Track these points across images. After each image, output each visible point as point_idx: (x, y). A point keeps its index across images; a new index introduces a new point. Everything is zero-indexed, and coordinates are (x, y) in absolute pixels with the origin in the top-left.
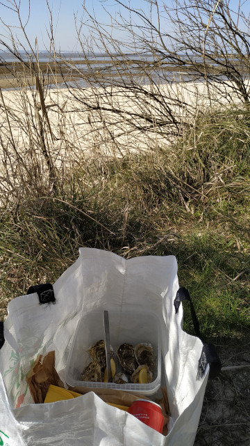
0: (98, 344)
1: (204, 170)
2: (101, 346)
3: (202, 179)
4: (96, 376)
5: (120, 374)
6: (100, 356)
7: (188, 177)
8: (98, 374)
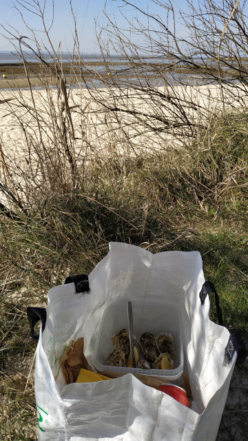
0: (121, 332)
1: (217, 171)
2: (124, 334)
3: (216, 180)
4: (120, 362)
5: (142, 361)
6: (123, 344)
7: (203, 177)
8: (123, 360)
